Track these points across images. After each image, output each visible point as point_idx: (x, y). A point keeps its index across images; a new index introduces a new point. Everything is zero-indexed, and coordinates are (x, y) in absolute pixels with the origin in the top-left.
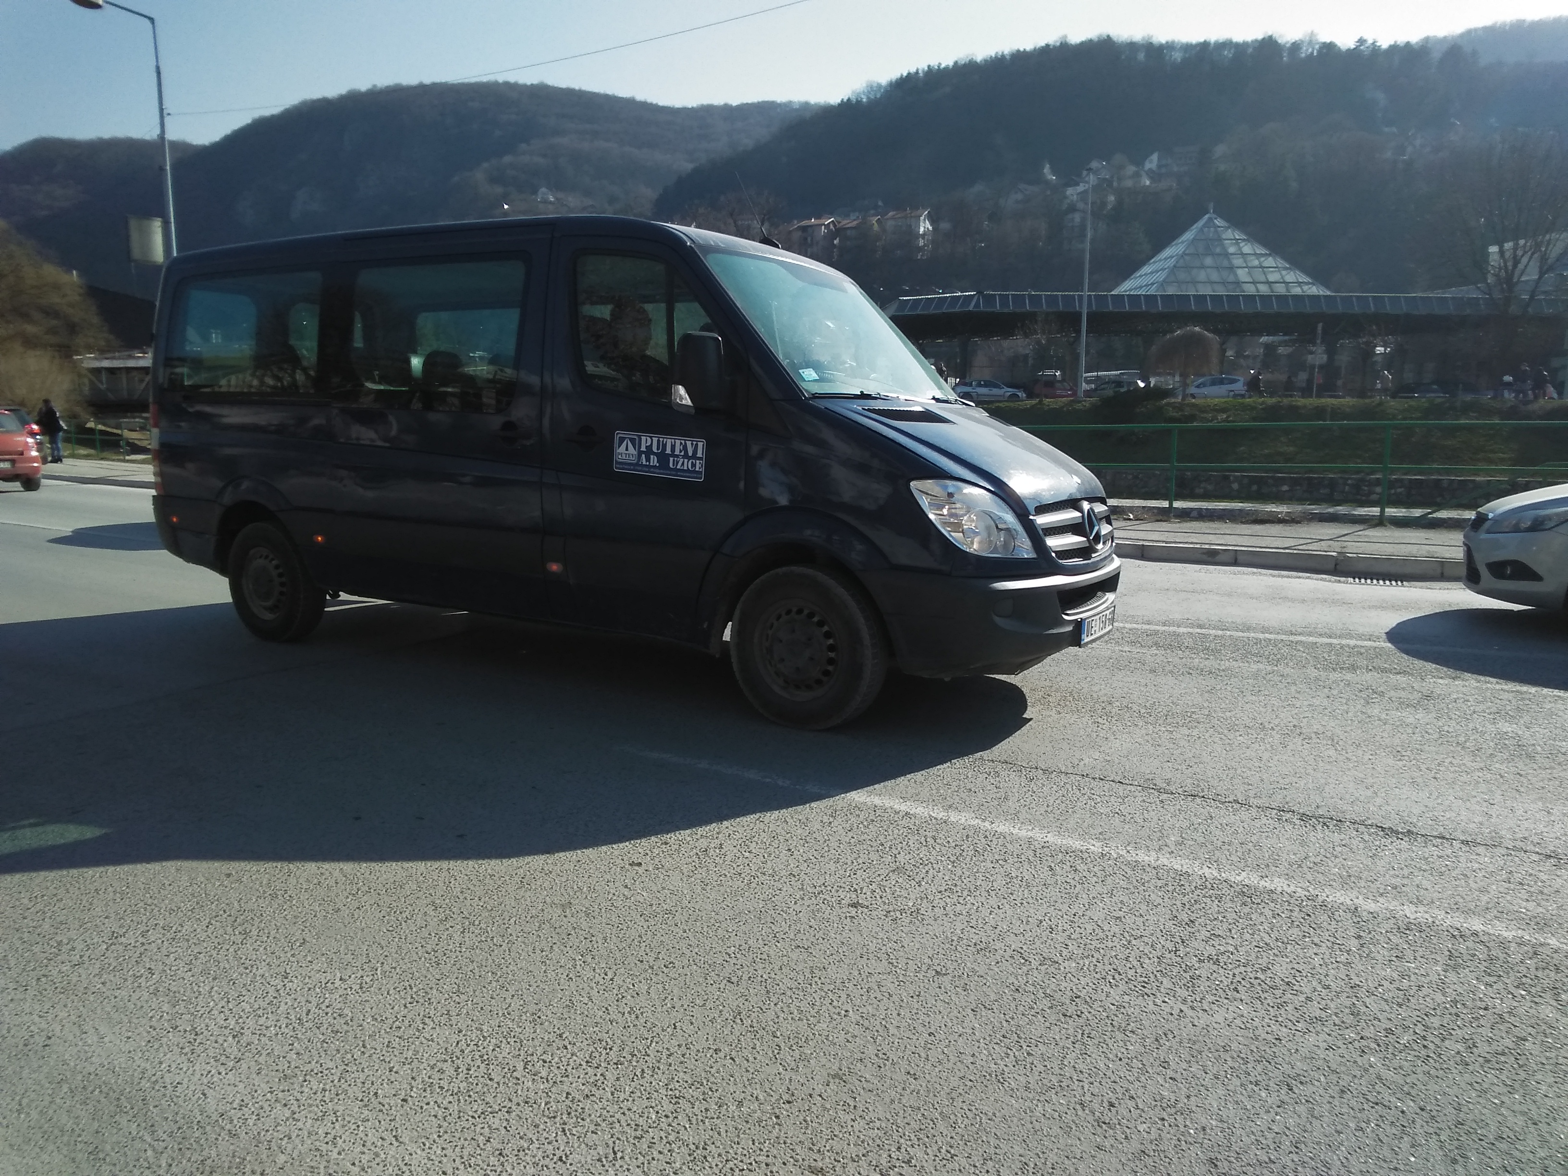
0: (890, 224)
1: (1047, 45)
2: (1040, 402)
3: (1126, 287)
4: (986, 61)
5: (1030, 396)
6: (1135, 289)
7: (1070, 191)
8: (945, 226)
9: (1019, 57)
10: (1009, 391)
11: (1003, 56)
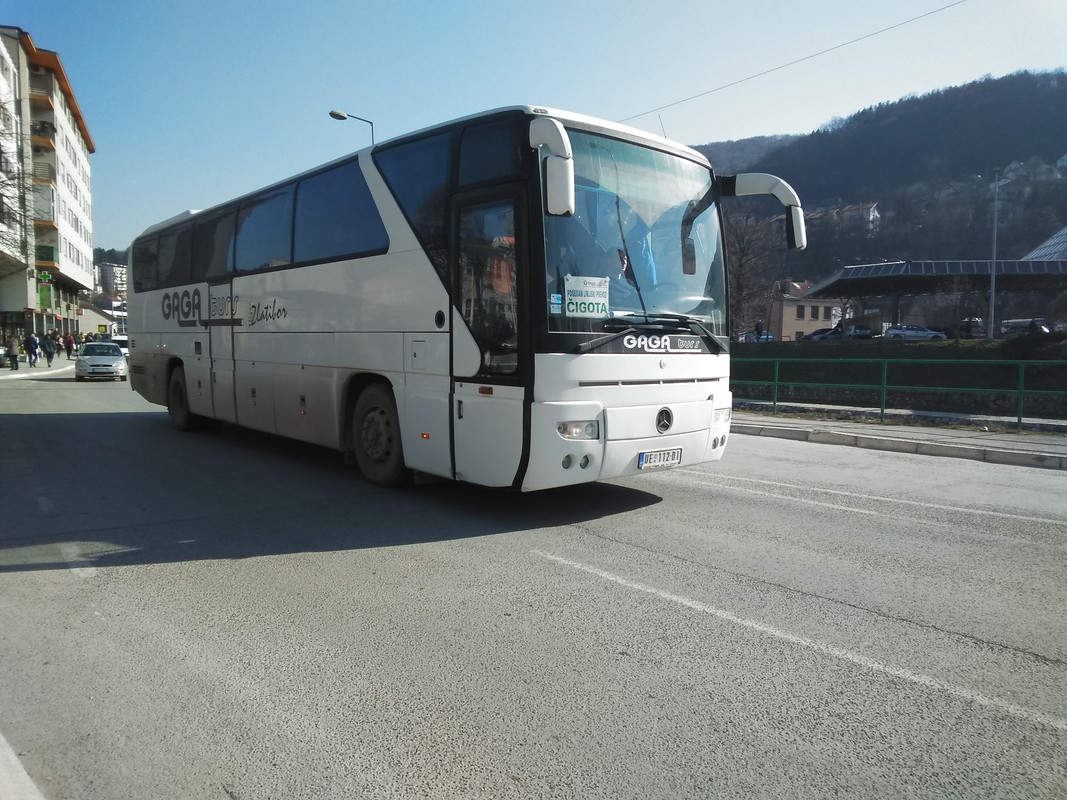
0: (846, 215)
1: (974, 82)
2: (956, 342)
3: (1033, 256)
4: (924, 97)
5: (950, 337)
6: (1041, 257)
7: (992, 186)
8: (890, 214)
9: (952, 92)
10: (933, 333)
11: (938, 92)
